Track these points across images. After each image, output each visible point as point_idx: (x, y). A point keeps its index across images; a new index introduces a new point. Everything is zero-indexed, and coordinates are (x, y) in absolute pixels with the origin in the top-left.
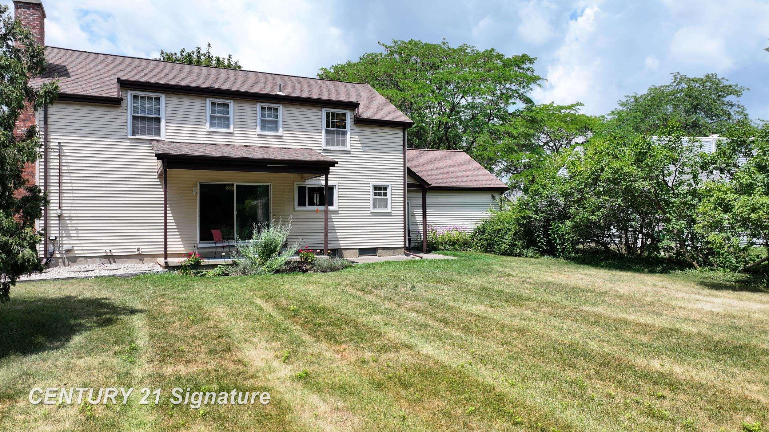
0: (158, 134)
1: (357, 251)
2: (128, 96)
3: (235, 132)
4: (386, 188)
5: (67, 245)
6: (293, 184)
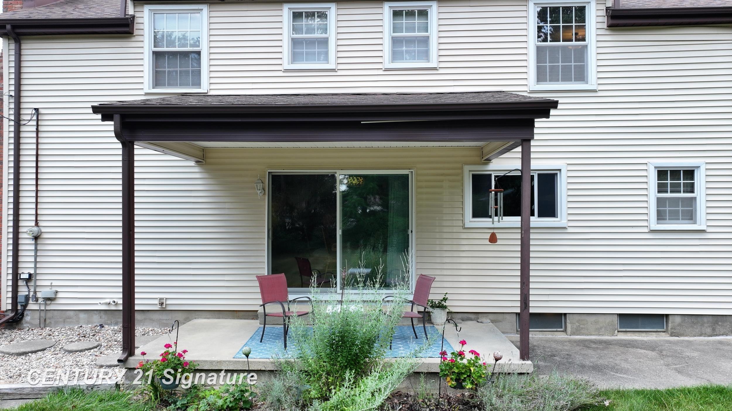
0: (197, 82)
1: (616, 319)
2: (145, 16)
3: (340, 67)
4: (690, 173)
5: (48, 289)
6: (462, 168)
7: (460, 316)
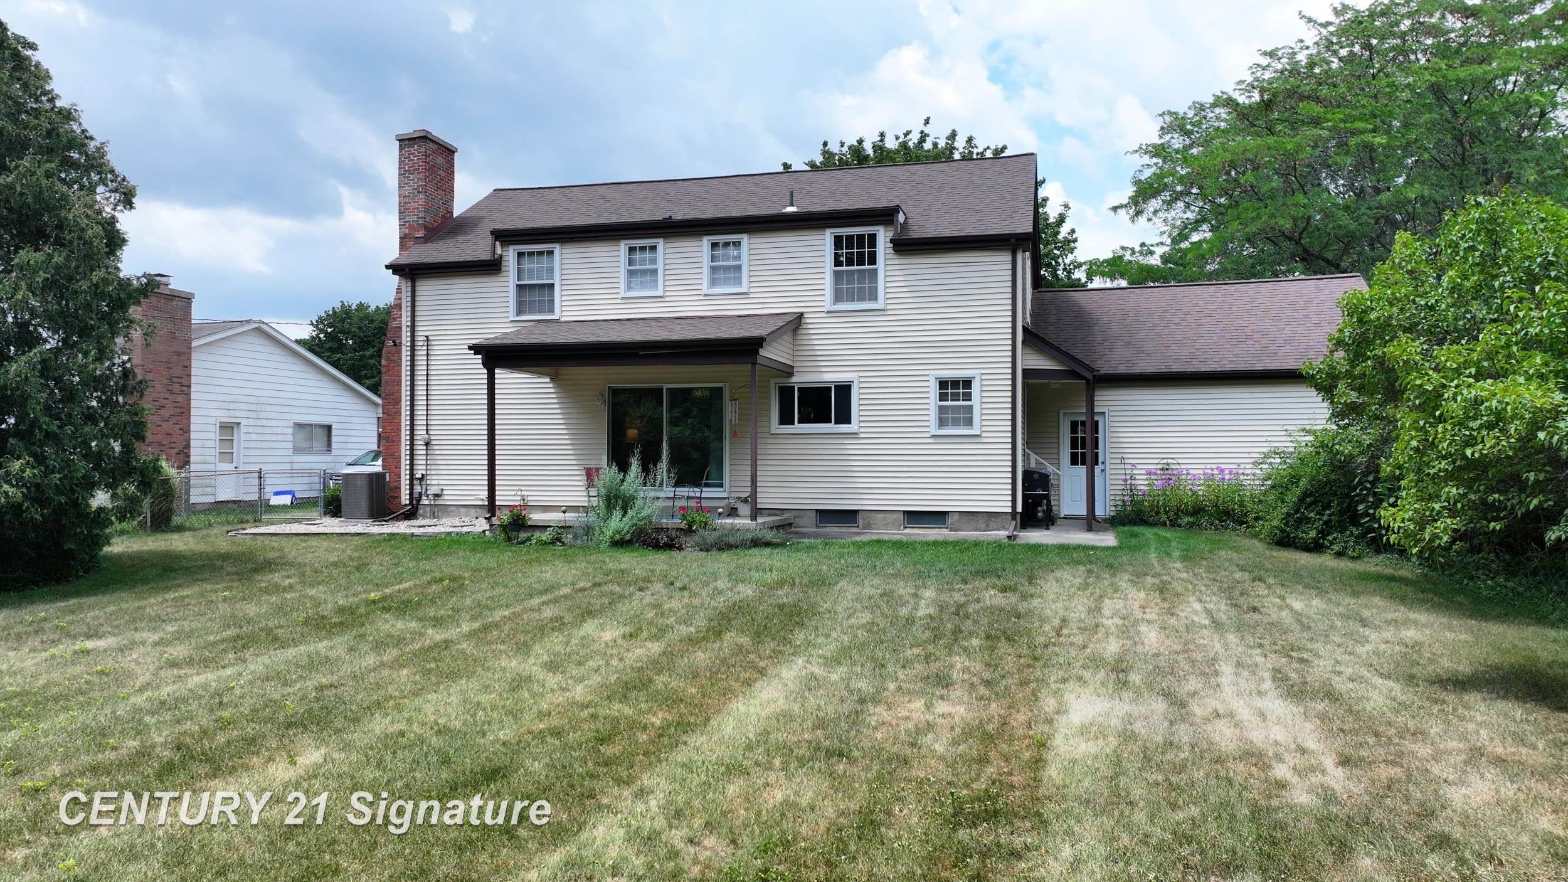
0: (551, 310)
1: (901, 516)
2: (510, 255)
3: (667, 294)
4: (968, 383)
5: (436, 487)
6: (769, 381)
7: (768, 511)
